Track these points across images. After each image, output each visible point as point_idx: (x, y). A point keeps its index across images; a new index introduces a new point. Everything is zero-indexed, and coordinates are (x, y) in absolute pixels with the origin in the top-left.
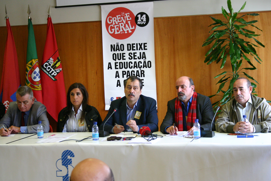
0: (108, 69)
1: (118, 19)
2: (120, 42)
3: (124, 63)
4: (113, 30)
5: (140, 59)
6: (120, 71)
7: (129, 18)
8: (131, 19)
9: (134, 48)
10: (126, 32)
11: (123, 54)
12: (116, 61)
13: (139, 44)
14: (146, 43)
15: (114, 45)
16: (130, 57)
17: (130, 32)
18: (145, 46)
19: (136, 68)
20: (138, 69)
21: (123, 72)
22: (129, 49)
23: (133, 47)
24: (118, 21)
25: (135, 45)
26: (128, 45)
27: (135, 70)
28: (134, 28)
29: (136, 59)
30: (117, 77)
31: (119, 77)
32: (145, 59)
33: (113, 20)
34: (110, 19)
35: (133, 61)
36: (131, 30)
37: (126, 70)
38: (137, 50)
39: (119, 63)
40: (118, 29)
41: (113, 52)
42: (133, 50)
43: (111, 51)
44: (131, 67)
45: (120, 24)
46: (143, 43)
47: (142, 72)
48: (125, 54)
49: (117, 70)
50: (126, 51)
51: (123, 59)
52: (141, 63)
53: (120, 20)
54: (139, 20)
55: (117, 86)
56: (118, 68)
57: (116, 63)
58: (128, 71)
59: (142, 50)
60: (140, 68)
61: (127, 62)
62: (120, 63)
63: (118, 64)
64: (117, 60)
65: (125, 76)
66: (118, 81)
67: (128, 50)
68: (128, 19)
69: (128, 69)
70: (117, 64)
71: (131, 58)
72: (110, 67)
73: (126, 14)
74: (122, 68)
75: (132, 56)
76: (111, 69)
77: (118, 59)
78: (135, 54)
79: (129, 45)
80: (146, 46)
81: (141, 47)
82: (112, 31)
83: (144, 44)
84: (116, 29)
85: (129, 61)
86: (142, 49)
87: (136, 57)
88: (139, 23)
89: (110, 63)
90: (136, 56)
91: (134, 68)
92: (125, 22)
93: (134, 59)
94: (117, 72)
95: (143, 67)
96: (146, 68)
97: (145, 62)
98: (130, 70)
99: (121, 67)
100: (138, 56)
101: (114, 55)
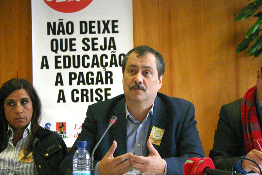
0: (42, 68)
2: (67, 17)
3: (74, 57)
5: (105, 49)
6: (65, 73)
9: (93, 30)
11: (71, 40)
12: (56, 53)
13: (104, 22)
14: (117, 21)
15: (54, 23)
16: (84, 46)
18: (114, 27)
19: (95, 66)
20: (101, 69)
22: (84, 31)
23: (91, 27)
25: (95, 25)
26: (81, 23)
27: (95, 70)
29: (97, 49)
30: (59, 84)
31: (62, 84)
32: (114, 51)
35: (91, 53)
37: (77, 71)
38: (99, 32)
39: (62, 57)
41: (52, 37)
42: (91, 32)
43: (49, 34)
44: (86, 65)
46: (111, 19)
47: (109, 75)
48: (75, 39)
49: (59, 71)
50: (77, 35)
51: (71, 50)
52: (107, 57)
55: (59, 101)
56: (60, 67)
57: (56, 57)
58: (81, 73)
59: (109, 34)
60: (104, 67)
61: (79, 57)
62: (65, 57)
63: (61, 59)
64: (59, 51)
65: (75, 82)
66: (61, 91)
67: (81, 33)
69: (81, 69)
70: (59, 59)
71: (86, 48)
72: (45, 64)
74: (69, 67)
75: (90, 43)
76: (48, 68)
77: (62, 50)
78: (96, 41)
79: (83, 24)
80: (117, 26)
81: (106, 28)
83: (113, 22)
85: (82, 53)
86: (109, 32)
87: (96, 47)
89: (45, 58)
90: (97, 44)
91: (93, 66)
93: (94, 49)
94: (59, 75)
95: (111, 66)
96: (117, 68)
97: (113, 56)
98: (85, 71)
99: (67, 65)
100: (101, 45)
101: (54, 42)
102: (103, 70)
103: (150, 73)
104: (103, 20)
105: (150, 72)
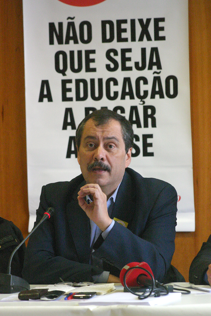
0: (41, 100)
2: (80, 14)
3: (92, 81)
5: (143, 68)
6: (79, 109)
9: (124, 35)
11: (88, 52)
12: (64, 75)
13: (141, 21)
14: (163, 20)
15: (61, 24)
16: (109, 62)
18: (158, 29)
19: (127, 97)
20: (137, 102)
21: (87, 110)
22: (108, 37)
23: (121, 31)
25: (127, 26)
26: (104, 23)
27: (127, 103)
29: (130, 69)
30: (69, 127)
31: (73, 127)
32: (158, 71)
35: (120, 75)
37: (98, 105)
38: (133, 39)
39: (74, 82)
41: (57, 47)
42: (120, 40)
43: (51, 42)
44: (112, 95)
46: (153, 17)
47: (149, 112)
48: (93, 52)
49: (68, 104)
50: (97, 44)
51: (88, 70)
52: (146, 82)
55: (68, 156)
56: (71, 99)
57: (64, 82)
59: (150, 42)
60: (142, 98)
61: (100, 81)
62: (78, 82)
63: (72, 86)
64: (69, 71)
66: (73, 140)
67: (104, 40)
69: (105, 102)
70: (68, 86)
71: (112, 66)
72: (45, 94)
74: (85, 98)
75: (118, 59)
76: (50, 100)
77: (73, 70)
78: (128, 55)
79: (108, 26)
80: (162, 29)
81: (145, 31)
83: (157, 21)
85: (106, 75)
86: (149, 39)
87: (128, 64)
89: (45, 83)
90: (129, 59)
91: (123, 98)
93: (124, 68)
94: (69, 111)
95: (153, 97)
96: (162, 99)
97: (157, 80)
98: (111, 105)
99: (82, 95)
100: (137, 61)
101: (61, 57)
102: (140, 104)
103: (114, 146)
104: (140, 18)
105: (114, 145)
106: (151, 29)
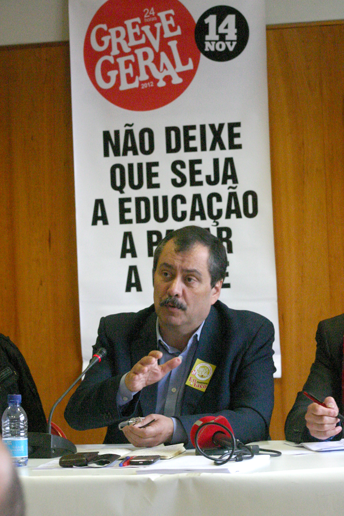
0: (94, 223)
1: (131, 32)
2: (140, 120)
3: (156, 199)
4: (112, 74)
5: (215, 182)
6: (140, 233)
7: (172, 29)
8: (178, 32)
9: (192, 144)
10: (162, 84)
11: (150, 165)
12: (122, 192)
13: (212, 126)
14: (238, 125)
15: (117, 133)
16: (175, 176)
17: (177, 80)
18: (232, 136)
19: (198, 218)
20: (209, 223)
21: (150, 234)
22: (173, 146)
23: (188, 138)
24: (133, 42)
25: (196, 133)
26: (168, 130)
28: (190, 66)
29: (200, 183)
30: (129, 255)
31: (134, 255)
32: (234, 185)
33: (112, 38)
34: (101, 34)
35: (188, 191)
36: (180, 74)
37: (163, 228)
38: (204, 148)
39: (133, 200)
40: (130, 70)
41: (113, 160)
42: (188, 149)
43: (106, 154)
44: (179, 215)
45: (139, 52)
46: (226, 121)
47: (224, 234)
48: (156, 164)
49: (127, 228)
50: (160, 154)
51: (151, 186)
52: (219, 199)
53: (137, 37)
54: (212, 35)
55: (128, 289)
56: (130, 221)
57: (122, 201)
59: (223, 151)
60: (215, 219)
61: (165, 198)
62: (138, 200)
63: (131, 205)
64: (127, 188)
66: (133, 269)
67: (169, 150)
68: (168, 34)
69: (171, 223)
70: (127, 205)
71: (179, 180)
72: (99, 216)
73: (162, 15)
74: (147, 219)
75: (186, 172)
76: (106, 222)
77: (133, 186)
78: (197, 167)
79: (173, 133)
80: (238, 135)
81: (217, 139)
82: (107, 79)
83: (231, 126)
84: (123, 72)
85: (171, 191)
86: (222, 147)
87: (198, 178)
88: (209, 47)
89: (99, 203)
90: (199, 172)
91: (192, 218)
92: (156, 43)
93: (194, 183)
94: (128, 235)
95: (228, 217)
96: (239, 220)
97: (233, 196)
99: (143, 216)
100: (208, 174)
101: (118, 171)
102: (213, 225)
103: (195, 280)
104: (212, 123)
105: (195, 278)
106: (225, 136)
